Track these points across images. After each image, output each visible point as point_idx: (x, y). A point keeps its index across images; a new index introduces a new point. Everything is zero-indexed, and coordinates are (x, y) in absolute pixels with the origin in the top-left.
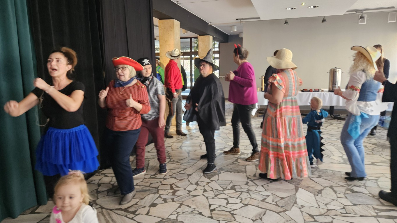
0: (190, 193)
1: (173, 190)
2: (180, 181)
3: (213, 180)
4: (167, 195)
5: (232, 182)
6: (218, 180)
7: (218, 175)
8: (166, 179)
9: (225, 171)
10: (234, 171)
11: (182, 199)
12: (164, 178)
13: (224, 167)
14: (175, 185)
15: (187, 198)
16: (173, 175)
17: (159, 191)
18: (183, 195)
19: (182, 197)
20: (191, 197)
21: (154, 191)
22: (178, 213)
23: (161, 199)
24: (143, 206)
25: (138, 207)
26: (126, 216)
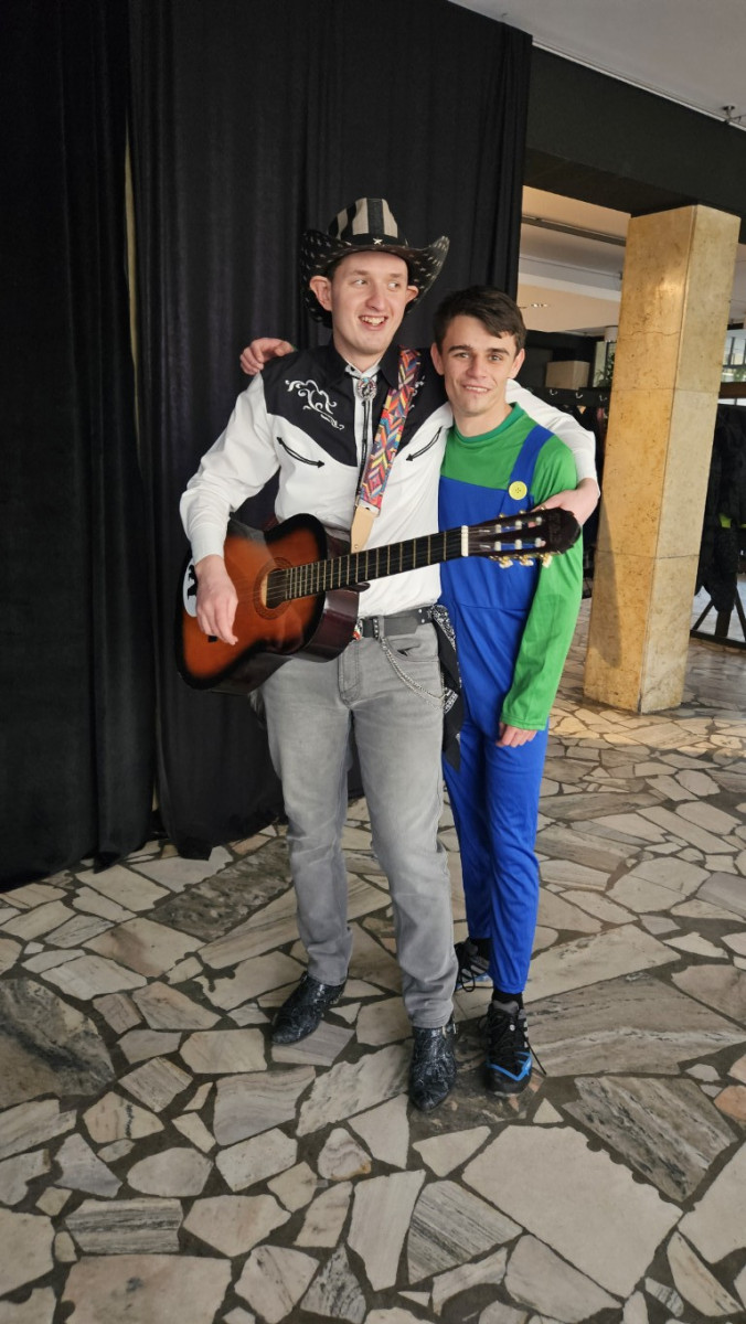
0: (198, 1205)
1: (159, 1127)
2: (268, 1075)
3: (427, 1159)
4: (96, 1147)
5: (511, 1245)
6: (456, 1175)
7: (496, 1131)
8: (233, 1025)
9: (569, 1121)
10: (623, 1148)
11: (109, 1228)
12: (232, 1015)
13: (601, 1074)
14: (214, 1091)
15: (142, 1232)
17: (112, 1099)
18: (157, 1196)
19: (131, 1210)
20: (164, 1246)
21: (89, 1084)
23: (36, 1165)
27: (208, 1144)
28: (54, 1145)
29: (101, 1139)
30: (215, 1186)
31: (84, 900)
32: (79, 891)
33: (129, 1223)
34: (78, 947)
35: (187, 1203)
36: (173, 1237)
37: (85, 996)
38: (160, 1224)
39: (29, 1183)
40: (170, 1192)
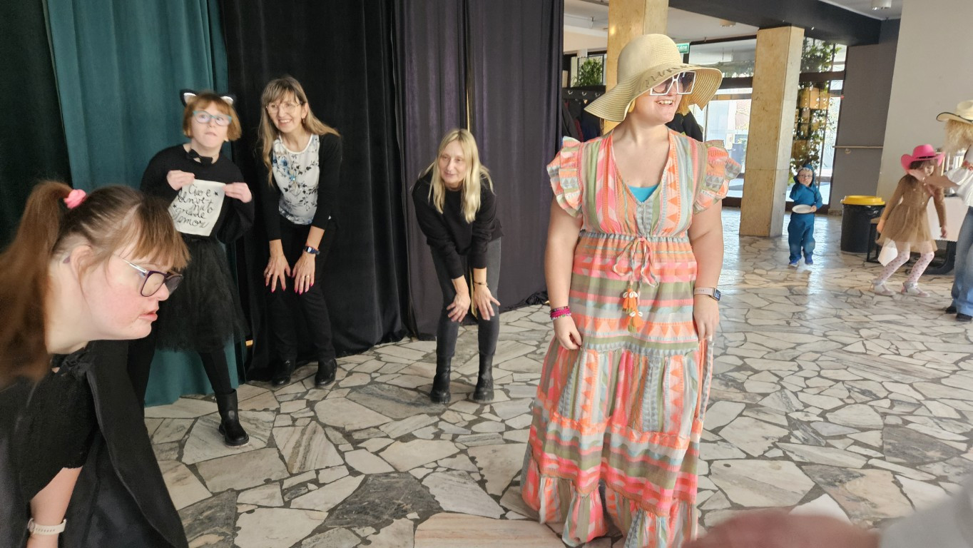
0: (506, 433)
1: (475, 418)
2: (511, 402)
4: (454, 424)
11: (475, 441)
14: (491, 407)
15: (488, 441)
16: (508, 384)
17: (447, 412)
18: (487, 433)
19: (480, 437)
20: (499, 443)
21: (436, 410)
22: (439, 466)
23: (433, 430)
24: (385, 435)
25: (376, 433)
26: (336, 446)
27: (500, 420)
28: (435, 425)
29: (453, 422)
30: (509, 428)
31: (384, 358)
32: (380, 356)
33: (481, 439)
34: (397, 373)
35: (501, 433)
36: (502, 440)
37: (413, 386)
38: (494, 439)
39: (433, 434)
40: (491, 431)
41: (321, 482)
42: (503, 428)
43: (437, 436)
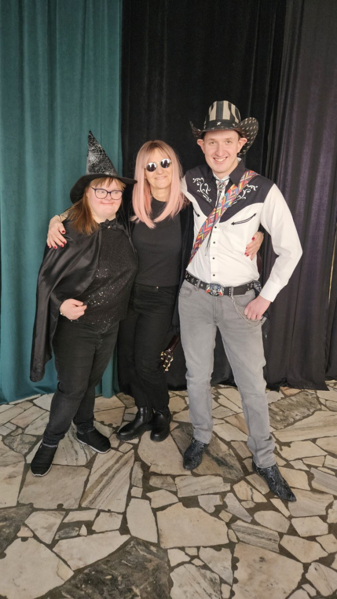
0: (286, 537)
1: (265, 501)
2: (311, 493)
4: (240, 501)
8: (292, 467)
11: (249, 534)
12: (292, 463)
15: (263, 540)
16: (317, 467)
17: (243, 483)
18: (268, 528)
19: (257, 530)
20: (273, 548)
21: (233, 475)
22: (198, 557)
23: (217, 500)
24: (174, 489)
25: (169, 485)
26: (131, 487)
27: (287, 514)
28: (223, 495)
29: (241, 498)
30: (292, 532)
31: (222, 400)
33: (257, 535)
34: (222, 419)
35: (281, 535)
36: (276, 546)
38: (270, 539)
39: (215, 506)
40: (273, 528)
41: (94, 528)
42: (285, 528)
43: (217, 512)
